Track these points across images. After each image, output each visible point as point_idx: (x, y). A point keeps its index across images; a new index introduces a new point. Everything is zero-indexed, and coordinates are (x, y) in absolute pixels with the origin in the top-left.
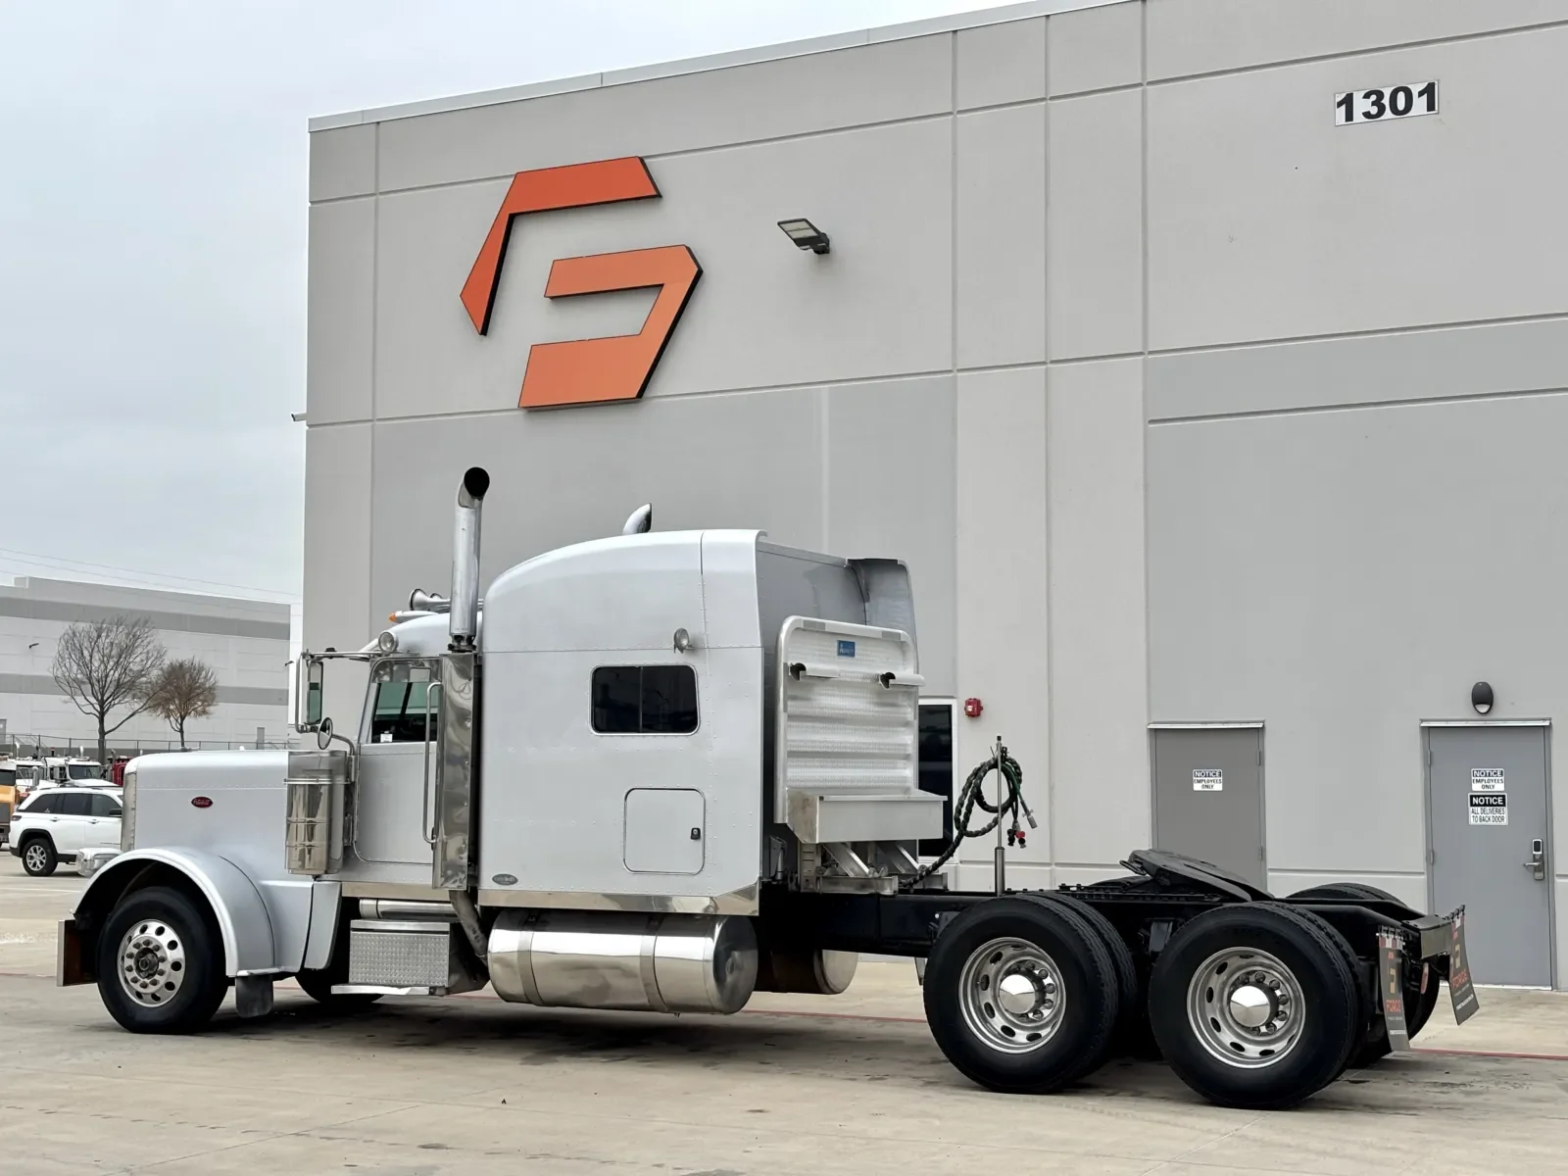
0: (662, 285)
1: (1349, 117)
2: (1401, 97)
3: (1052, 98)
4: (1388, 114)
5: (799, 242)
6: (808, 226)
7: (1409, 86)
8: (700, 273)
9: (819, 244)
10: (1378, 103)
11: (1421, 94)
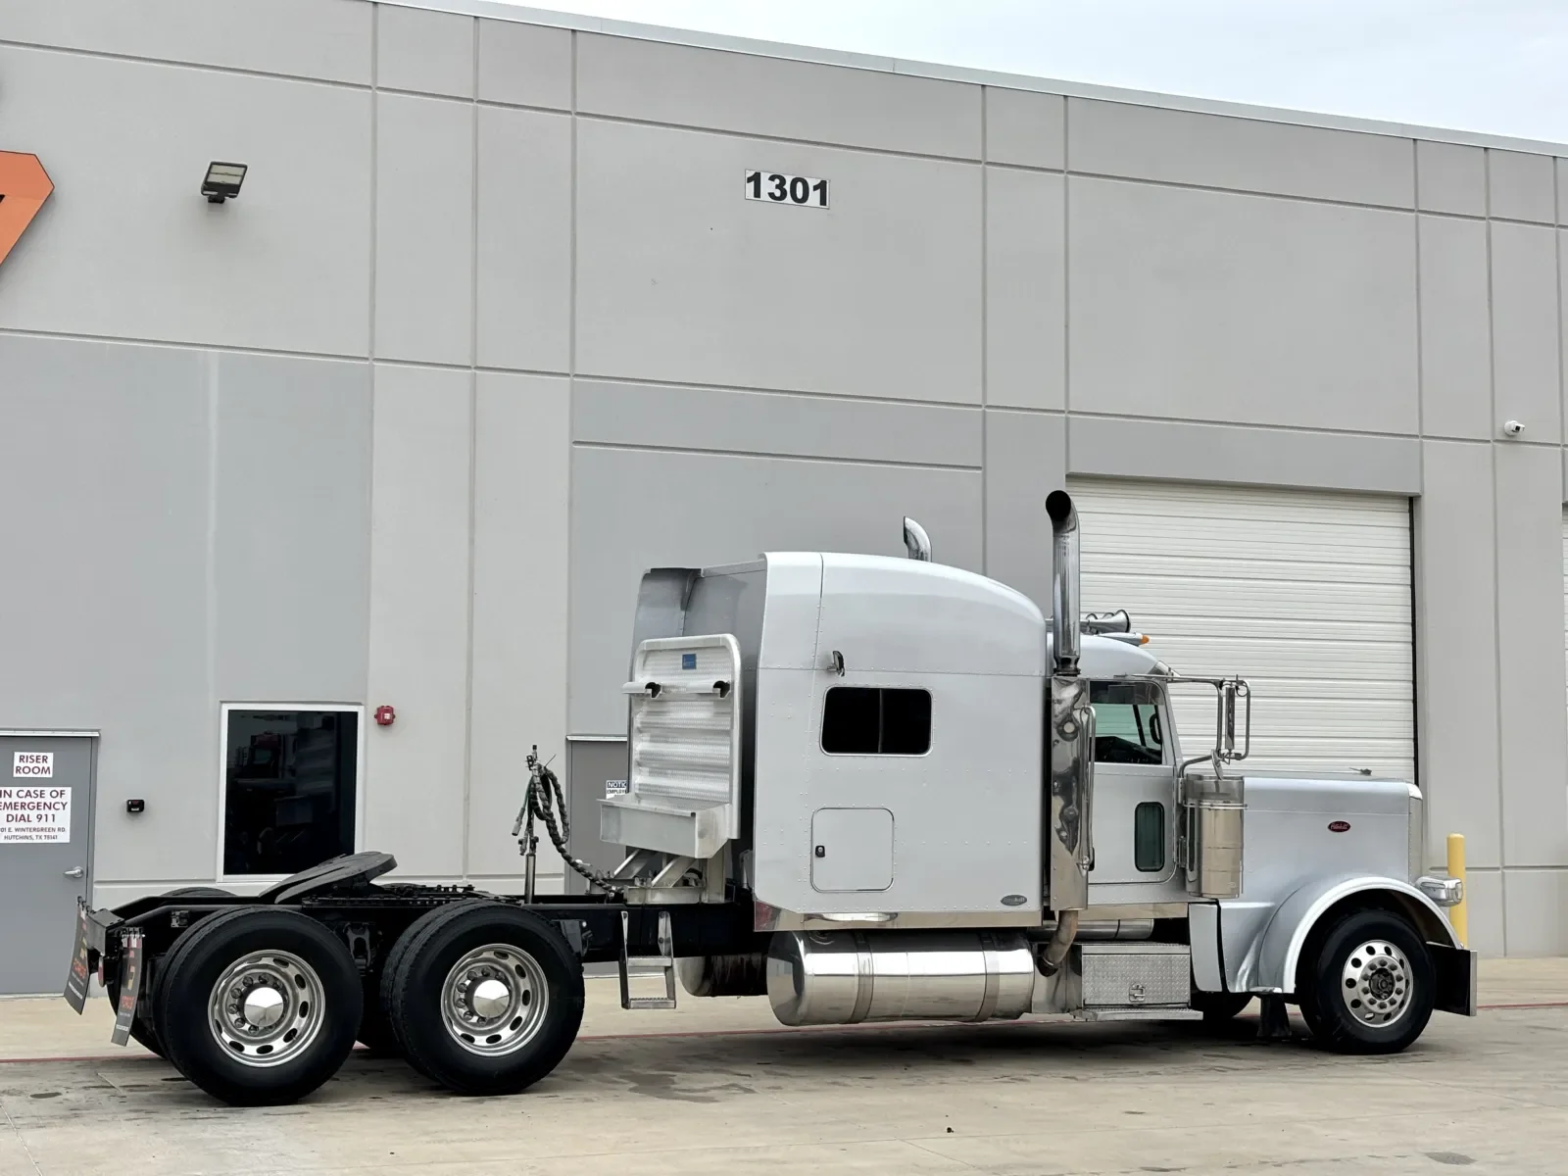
1: (757, 194)
2: (799, 186)
4: (789, 199)
5: (207, 186)
7: (806, 179)
8: (52, 191)
9: (223, 193)
10: (780, 187)
11: (815, 188)
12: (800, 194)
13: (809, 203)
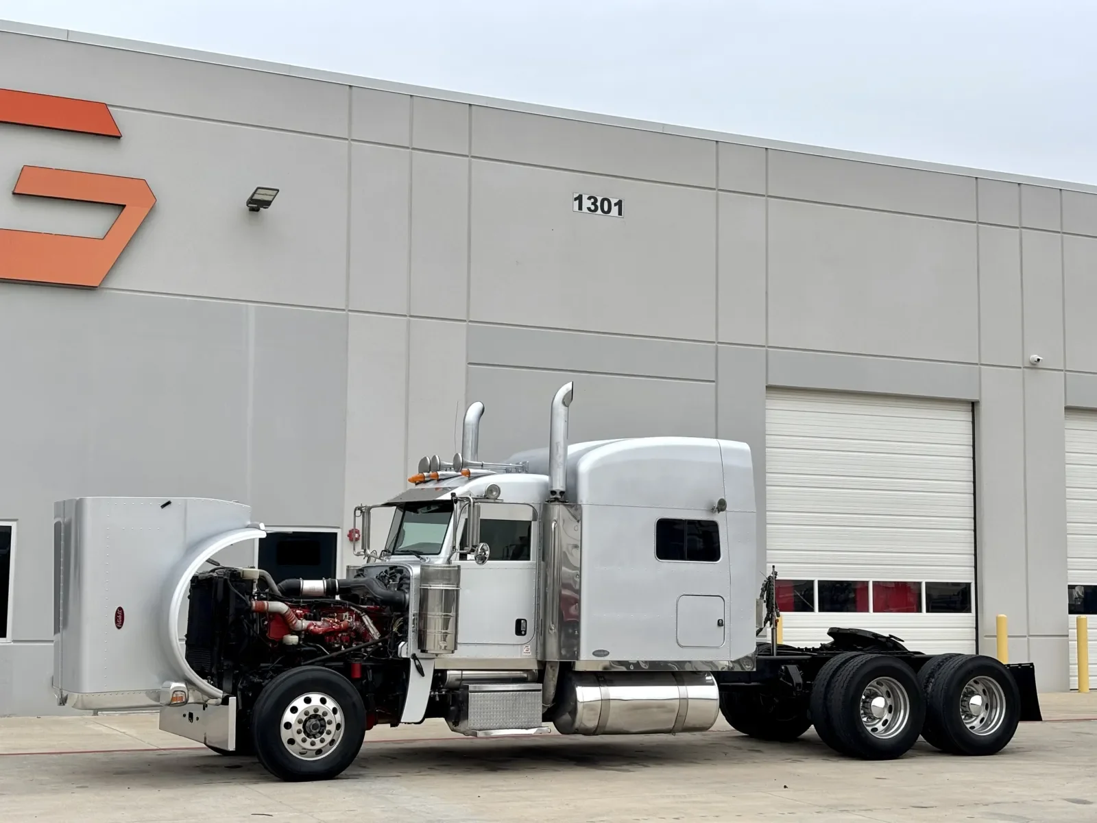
0: (124, 206)
1: (580, 208)
2: (606, 203)
4: (599, 211)
5: (252, 202)
6: (274, 194)
7: (610, 199)
8: (155, 203)
10: (594, 204)
11: (615, 205)
12: (606, 209)
13: (610, 214)
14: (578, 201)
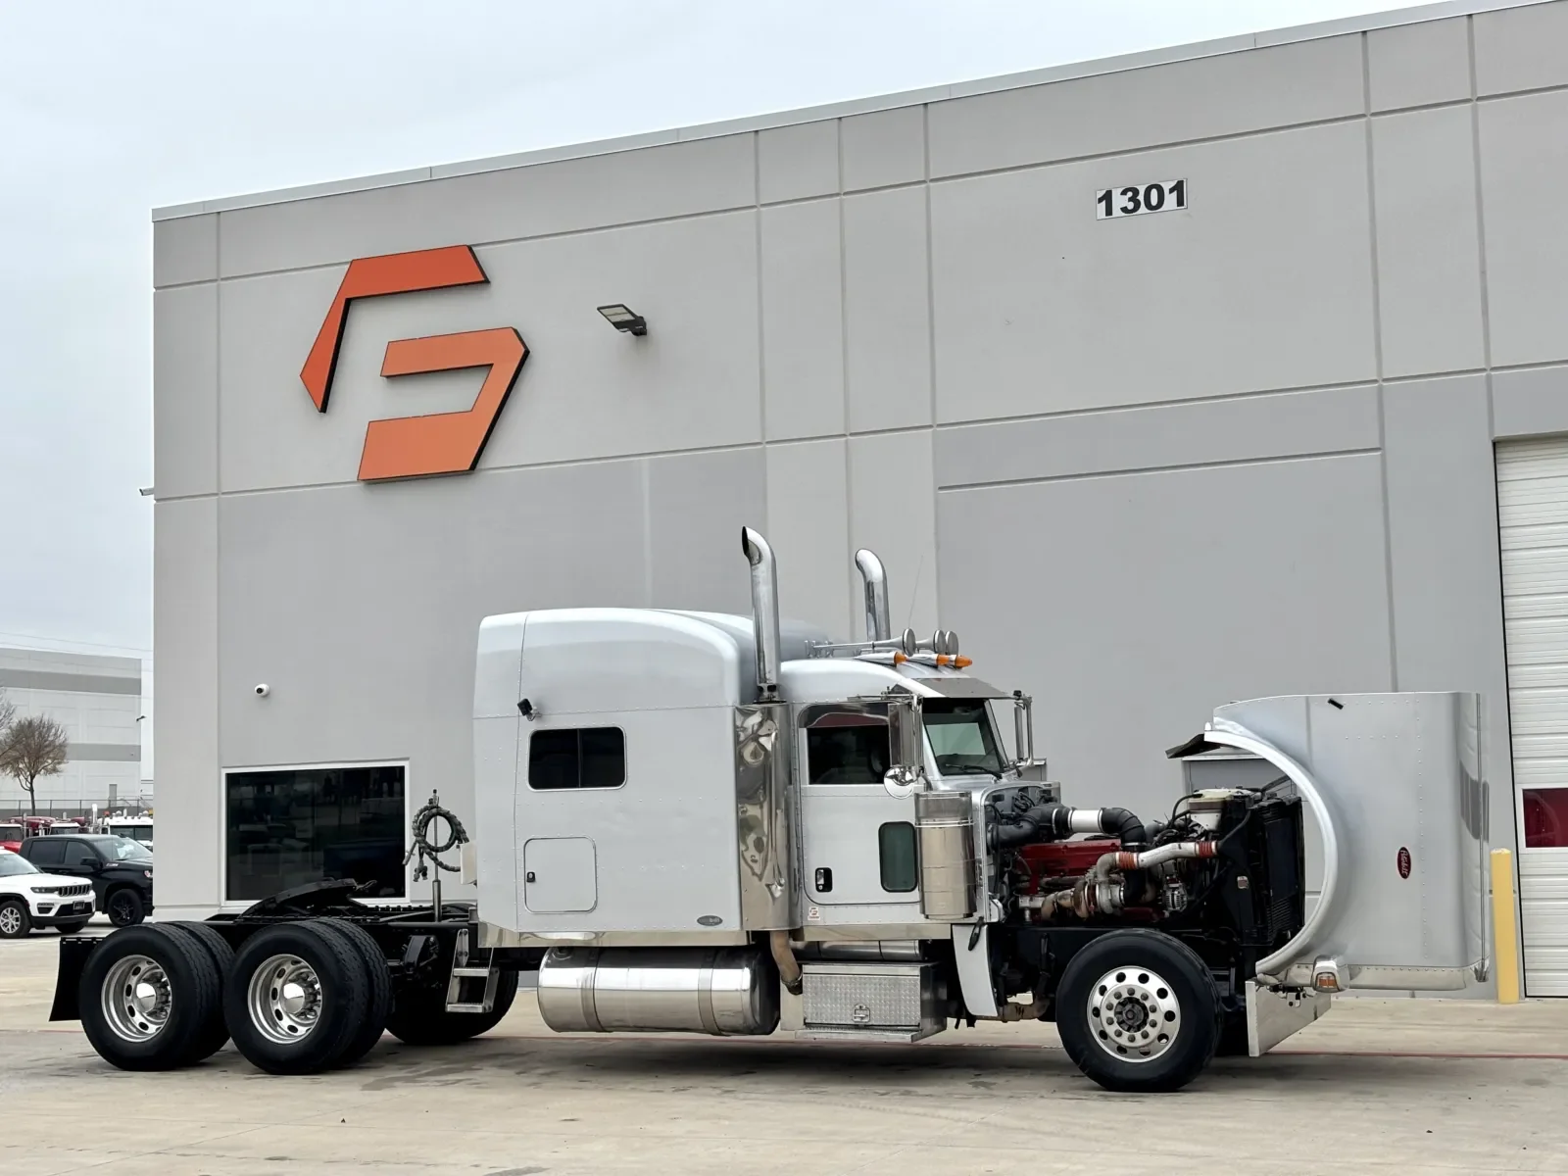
0: (491, 365)
1: (1109, 212)
2: (1154, 193)
3: (845, 194)
4: (1143, 209)
5: (618, 325)
6: (625, 311)
7: (1162, 184)
8: (527, 353)
9: (636, 327)
10: (1133, 199)
11: (1171, 191)
12: (1154, 201)
13: (1164, 207)
14: (1104, 202)
